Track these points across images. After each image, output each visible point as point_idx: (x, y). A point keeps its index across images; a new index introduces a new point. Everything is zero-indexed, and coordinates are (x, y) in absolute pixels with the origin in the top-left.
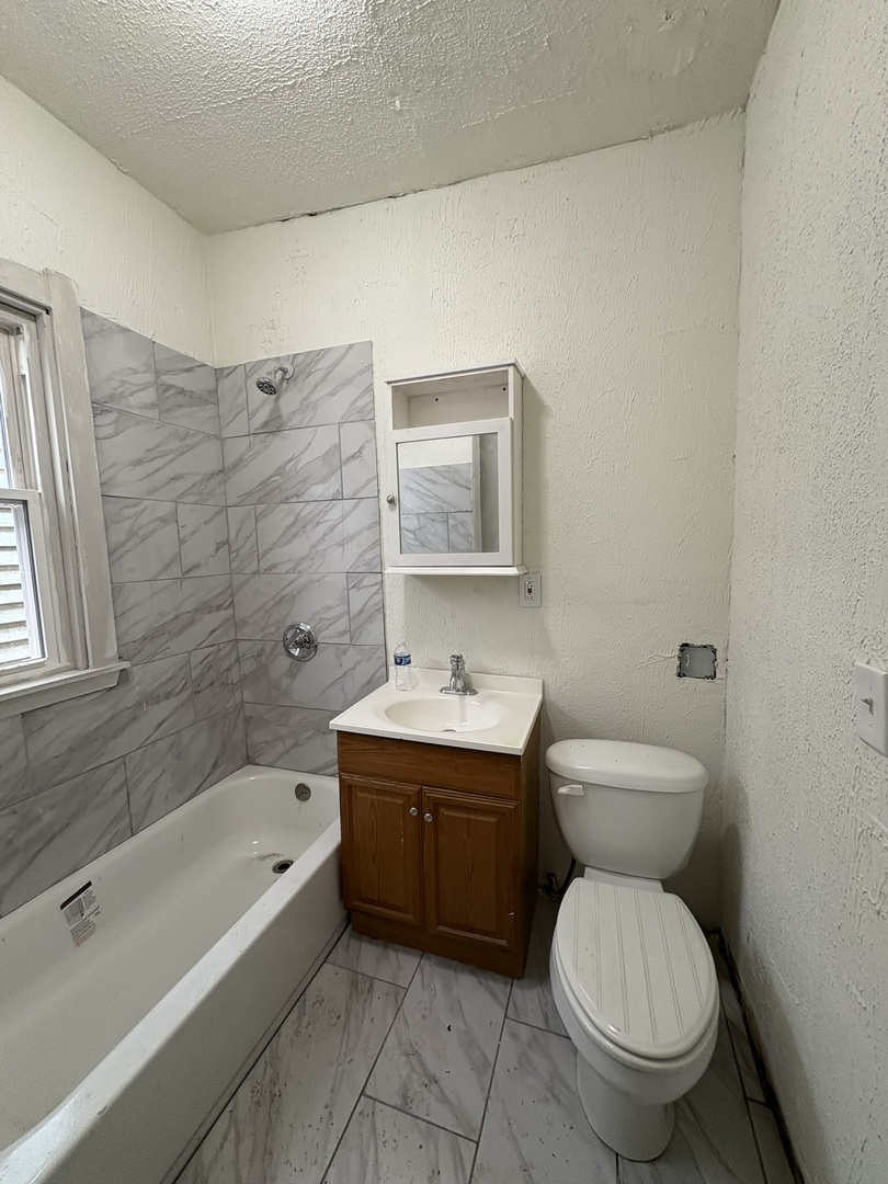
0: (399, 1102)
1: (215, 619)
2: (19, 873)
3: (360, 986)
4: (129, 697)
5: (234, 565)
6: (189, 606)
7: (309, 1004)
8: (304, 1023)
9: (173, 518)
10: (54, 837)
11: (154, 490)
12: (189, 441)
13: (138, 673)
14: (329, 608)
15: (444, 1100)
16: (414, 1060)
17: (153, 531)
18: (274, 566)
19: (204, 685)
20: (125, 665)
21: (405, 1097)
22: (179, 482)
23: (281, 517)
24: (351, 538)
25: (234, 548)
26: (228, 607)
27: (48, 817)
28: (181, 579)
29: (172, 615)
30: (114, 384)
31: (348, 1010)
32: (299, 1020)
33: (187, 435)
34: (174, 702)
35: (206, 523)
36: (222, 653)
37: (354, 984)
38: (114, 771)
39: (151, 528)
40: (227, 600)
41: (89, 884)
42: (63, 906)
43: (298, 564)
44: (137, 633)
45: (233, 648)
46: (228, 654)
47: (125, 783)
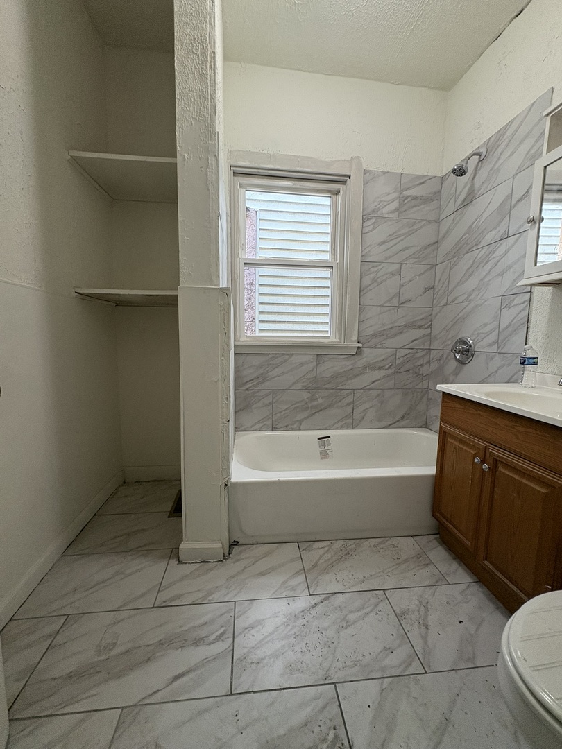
0: (398, 611)
1: (418, 333)
2: (308, 417)
3: (421, 559)
4: (361, 362)
5: (435, 301)
6: (400, 323)
7: (389, 542)
8: (381, 546)
9: (399, 272)
10: (321, 410)
11: (390, 257)
12: (415, 227)
13: (366, 351)
14: (486, 325)
15: (425, 638)
16: (422, 608)
17: (386, 279)
18: (456, 298)
19: (402, 370)
20: (360, 345)
21: (403, 613)
22: (405, 252)
23: (465, 263)
24: (509, 267)
25: (436, 291)
26: (427, 328)
27: (320, 401)
28: (398, 307)
29: (390, 326)
30: (376, 204)
31: (405, 561)
32: (380, 543)
33: (414, 224)
34: (383, 373)
35: (419, 275)
36: (418, 355)
37: (419, 556)
38: (348, 395)
39: (385, 277)
40: (427, 323)
41: (329, 437)
42: (319, 439)
43: (470, 295)
44: (369, 332)
45: (427, 353)
46: (423, 356)
47: (353, 402)
